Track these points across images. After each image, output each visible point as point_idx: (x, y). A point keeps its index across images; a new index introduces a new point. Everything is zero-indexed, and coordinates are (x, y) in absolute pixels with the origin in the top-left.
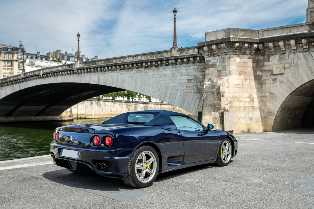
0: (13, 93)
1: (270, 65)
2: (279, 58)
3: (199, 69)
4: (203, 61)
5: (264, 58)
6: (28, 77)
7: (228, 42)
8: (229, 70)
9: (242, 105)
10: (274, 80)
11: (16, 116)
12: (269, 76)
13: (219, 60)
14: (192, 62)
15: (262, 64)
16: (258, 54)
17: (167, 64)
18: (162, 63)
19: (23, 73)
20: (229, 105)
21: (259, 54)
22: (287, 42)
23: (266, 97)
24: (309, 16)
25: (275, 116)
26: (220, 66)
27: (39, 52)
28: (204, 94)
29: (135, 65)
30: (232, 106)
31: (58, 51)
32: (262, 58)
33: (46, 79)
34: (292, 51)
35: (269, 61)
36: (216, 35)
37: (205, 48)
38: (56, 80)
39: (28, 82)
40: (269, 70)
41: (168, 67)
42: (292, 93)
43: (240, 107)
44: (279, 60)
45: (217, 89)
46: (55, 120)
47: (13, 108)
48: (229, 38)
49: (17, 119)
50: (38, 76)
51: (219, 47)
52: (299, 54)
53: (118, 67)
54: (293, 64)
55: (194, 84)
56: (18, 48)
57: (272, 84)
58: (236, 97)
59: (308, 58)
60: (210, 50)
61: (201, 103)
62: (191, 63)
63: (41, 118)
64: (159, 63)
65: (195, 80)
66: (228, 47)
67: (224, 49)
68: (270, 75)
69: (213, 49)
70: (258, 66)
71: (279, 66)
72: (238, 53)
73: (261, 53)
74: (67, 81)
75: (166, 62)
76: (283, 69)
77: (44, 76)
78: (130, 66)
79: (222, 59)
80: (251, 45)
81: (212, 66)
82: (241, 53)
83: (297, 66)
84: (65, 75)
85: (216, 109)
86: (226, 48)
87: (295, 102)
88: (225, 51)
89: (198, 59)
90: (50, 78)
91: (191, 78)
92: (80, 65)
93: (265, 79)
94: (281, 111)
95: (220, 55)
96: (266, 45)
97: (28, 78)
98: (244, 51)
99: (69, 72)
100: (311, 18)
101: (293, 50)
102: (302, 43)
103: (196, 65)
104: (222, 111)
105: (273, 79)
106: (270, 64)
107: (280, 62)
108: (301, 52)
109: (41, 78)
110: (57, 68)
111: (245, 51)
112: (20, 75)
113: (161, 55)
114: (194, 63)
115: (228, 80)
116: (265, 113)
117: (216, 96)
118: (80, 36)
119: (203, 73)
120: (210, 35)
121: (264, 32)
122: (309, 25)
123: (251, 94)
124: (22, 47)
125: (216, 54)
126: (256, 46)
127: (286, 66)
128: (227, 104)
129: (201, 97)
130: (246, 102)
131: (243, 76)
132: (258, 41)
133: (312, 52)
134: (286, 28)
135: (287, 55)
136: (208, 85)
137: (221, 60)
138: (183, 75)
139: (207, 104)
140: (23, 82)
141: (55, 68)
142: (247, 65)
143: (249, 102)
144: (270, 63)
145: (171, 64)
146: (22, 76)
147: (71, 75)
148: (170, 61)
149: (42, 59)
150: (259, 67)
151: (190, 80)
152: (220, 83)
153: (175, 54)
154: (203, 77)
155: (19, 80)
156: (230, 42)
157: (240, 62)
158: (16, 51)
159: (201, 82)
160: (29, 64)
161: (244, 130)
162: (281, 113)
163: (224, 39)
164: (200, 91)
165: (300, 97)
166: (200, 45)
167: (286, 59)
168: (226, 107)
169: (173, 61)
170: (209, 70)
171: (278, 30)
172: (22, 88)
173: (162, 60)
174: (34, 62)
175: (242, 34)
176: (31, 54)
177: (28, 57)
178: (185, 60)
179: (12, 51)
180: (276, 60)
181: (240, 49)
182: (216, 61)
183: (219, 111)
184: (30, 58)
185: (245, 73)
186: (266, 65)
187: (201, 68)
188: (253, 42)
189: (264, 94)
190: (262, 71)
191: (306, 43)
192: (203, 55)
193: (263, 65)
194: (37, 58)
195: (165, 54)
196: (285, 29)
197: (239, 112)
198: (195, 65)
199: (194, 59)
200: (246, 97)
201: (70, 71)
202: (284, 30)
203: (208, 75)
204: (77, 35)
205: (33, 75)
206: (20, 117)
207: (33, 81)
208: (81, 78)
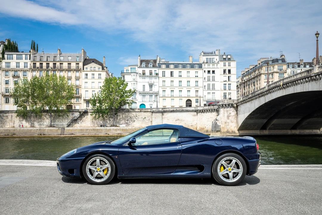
0: (260, 106)
11: (270, 129)
19: (268, 85)
27: (302, 59)
33: (286, 89)
38: (295, 89)
39: (271, 94)
46: (314, 134)
47: (266, 121)
49: (271, 132)
50: (279, 86)
56: (278, 59)
63: (297, 132)
77: (284, 86)
84: (304, 83)
90: (290, 88)
92: (319, 69)
97: (271, 89)
99: (307, 79)
109: (282, 89)
110: (296, 77)
112: (265, 87)
118: (319, 35)
140: (267, 94)
141: (294, 77)
146: (267, 88)
147: (310, 83)
149: (305, 67)
155: (264, 92)
158: (277, 62)
172: (267, 101)
174: (296, 71)
176: (292, 63)
179: (272, 63)
184: (291, 67)
194: (299, 66)
201: (308, 78)
204: (316, 34)
205: (275, 86)
206: (275, 130)
207: (275, 93)
208: (320, 85)
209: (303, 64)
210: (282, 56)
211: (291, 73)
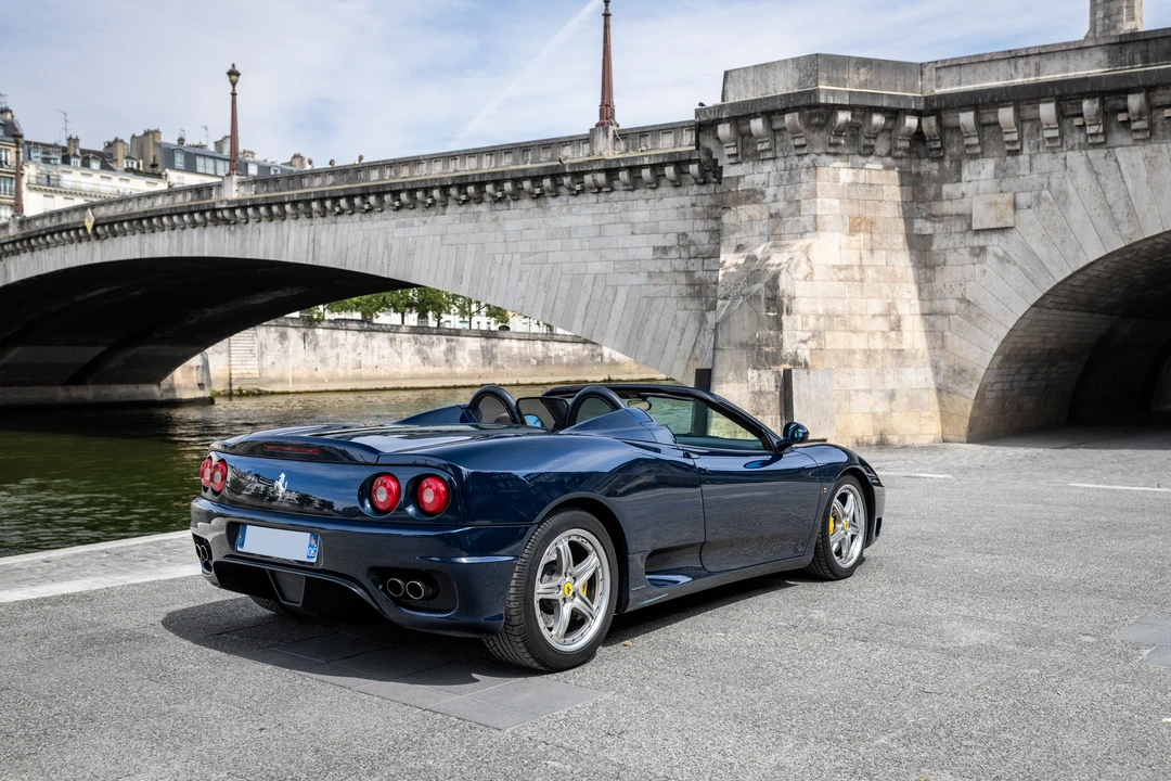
1: (963, 194)
2: (996, 168)
3: (698, 209)
4: (715, 177)
5: (941, 169)
6: (35, 234)
7: (810, 107)
8: (812, 212)
9: (858, 342)
10: (977, 251)
12: (957, 238)
13: (775, 173)
14: (672, 181)
15: (932, 191)
16: (917, 153)
17: (578, 187)
18: (557, 185)
19: (18, 218)
20: (812, 344)
21: (922, 154)
22: (1028, 112)
23: (946, 314)
24: (1100, 14)
25: (977, 386)
26: (781, 196)
27: (74, 137)
28: (720, 302)
29: (453, 192)
30: (821, 349)
31: (151, 136)
32: (932, 168)
33: (106, 242)
34: (1044, 144)
35: (959, 181)
36: (764, 81)
37: (724, 130)
38: (147, 245)
39: (37, 253)
40: (958, 215)
41: (581, 199)
42: (1041, 299)
43: (851, 352)
44: (996, 177)
45: (767, 285)
46: (143, 398)
48: (815, 93)
50: (77, 229)
51: (777, 125)
52: (1070, 154)
53: (387, 198)
54: (1045, 193)
55: (679, 264)
57: (969, 268)
58: (838, 316)
59: (1101, 171)
60: (743, 136)
61: (704, 337)
62: (669, 184)
63: (87, 393)
64: (547, 183)
65: (682, 249)
66: (808, 125)
67: (795, 132)
68: (964, 233)
69: (754, 132)
70: (919, 196)
71: (997, 198)
72: (847, 151)
73: (931, 150)
74: (192, 251)
75: (572, 179)
76: (1011, 211)
77: (99, 230)
78: (436, 193)
79: (785, 170)
80: (896, 118)
81: (748, 198)
82: (856, 149)
83: (1062, 199)
84: (184, 229)
85: (763, 359)
86: (802, 128)
87: (1049, 335)
88: (798, 142)
89: (694, 169)
90: (124, 239)
91: (667, 244)
92: (242, 188)
93: (944, 246)
94: (998, 368)
95: (779, 154)
96: (949, 120)
97: (36, 237)
98: (867, 142)
99: (197, 216)
100: (1107, 22)
101: (1050, 139)
102: (1081, 115)
103: (687, 194)
104: (787, 366)
105: (973, 248)
106: (964, 191)
107: (999, 185)
108: (1076, 147)
109: (89, 240)
110: (149, 202)
111: (873, 142)
112: (5, 226)
113: (552, 155)
114: (680, 185)
115: (807, 250)
116: (942, 373)
117: (764, 310)
118: (240, 78)
119: (712, 224)
120: (741, 81)
121: (942, 73)
122: (1108, 47)
123: (893, 303)
124: (9, 116)
125: (762, 151)
126: (911, 122)
127: (1023, 199)
128: (805, 342)
129: (703, 315)
130: (872, 333)
131: (862, 237)
132: (921, 106)
133: (1117, 150)
134: (1022, 57)
135: (1027, 158)
136: (733, 269)
137: (781, 176)
138: (637, 231)
139: (729, 340)
140: (16, 253)
141: (142, 201)
142: (880, 194)
143: (883, 332)
144: (963, 187)
145: (591, 188)
146: (13, 231)
147: (208, 229)
148: (588, 179)
149: (86, 164)
150: (923, 202)
151: (665, 250)
152: (777, 262)
153: (607, 150)
154: (711, 237)
155: (3, 244)
156: (818, 106)
157: (854, 184)
159: (703, 258)
160: (38, 184)
161: (865, 439)
162: (997, 375)
163: (794, 94)
164: (700, 292)
165: (1069, 313)
166: (705, 119)
167: (1021, 172)
168: (799, 352)
169: (601, 178)
170: (736, 212)
171: (996, 63)
172: (14, 278)
173: (556, 175)
174: (58, 176)
175: (862, 78)
176: (42, 145)
177: (33, 155)
178: (646, 173)
180: (983, 176)
181: (852, 136)
182: (763, 177)
183: (775, 368)
184: (39, 160)
185: (872, 223)
186: (948, 195)
187: (706, 203)
188: (901, 109)
189: (938, 305)
190: (934, 216)
191: (1096, 116)
192: (714, 157)
193: (938, 197)
194: (66, 160)
195: (567, 152)
196: (1021, 62)
197: (847, 370)
198: (681, 195)
199: (680, 169)
200: (874, 316)
201: (202, 212)
202: (1015, 66)
203: (733, 233)
204: (229, 73)
205: (55, 227)
207: (59, 250)
208: (244, 240)
209: (79, 154)
211: (40, 181)
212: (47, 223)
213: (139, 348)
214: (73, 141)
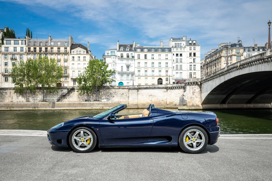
0: (221, 84)
6: (229, 69)
11: (229, 103)
19: (227, 66)
27: (256, 44)
38: (250, 70)
46: (266, 107)
47: (225, 96)
49: (230, 106)
50: (237, 67)
56: (236, 44)
63: (252, 106)
84: (258, 65)
90: (246, 68)
92: (270, 52)
109: (239, 69)
112: (225, 68)
124: (240, 42)
140: (226, 74)
141: (250, 59)
147: (263, 64)
149: (259, 50)
155: (224, 72)
158: (235, 47)
160: (247, 57)
172: (226, 79)
174: (251, 54)
176: (248, 47)
177: (246, 50)
179: (231, 47)
184: (247, 51)
194: (254, 50)
201: (261, 60)
204: (268, 23)
206: (233, 104)
207: (234, 73)
208: (271, 66)
209: (257, 48)
210: (239, 41)
211: (247, 56)
212: (232, 66)
213: (263, 95)
214: (256, 45)
